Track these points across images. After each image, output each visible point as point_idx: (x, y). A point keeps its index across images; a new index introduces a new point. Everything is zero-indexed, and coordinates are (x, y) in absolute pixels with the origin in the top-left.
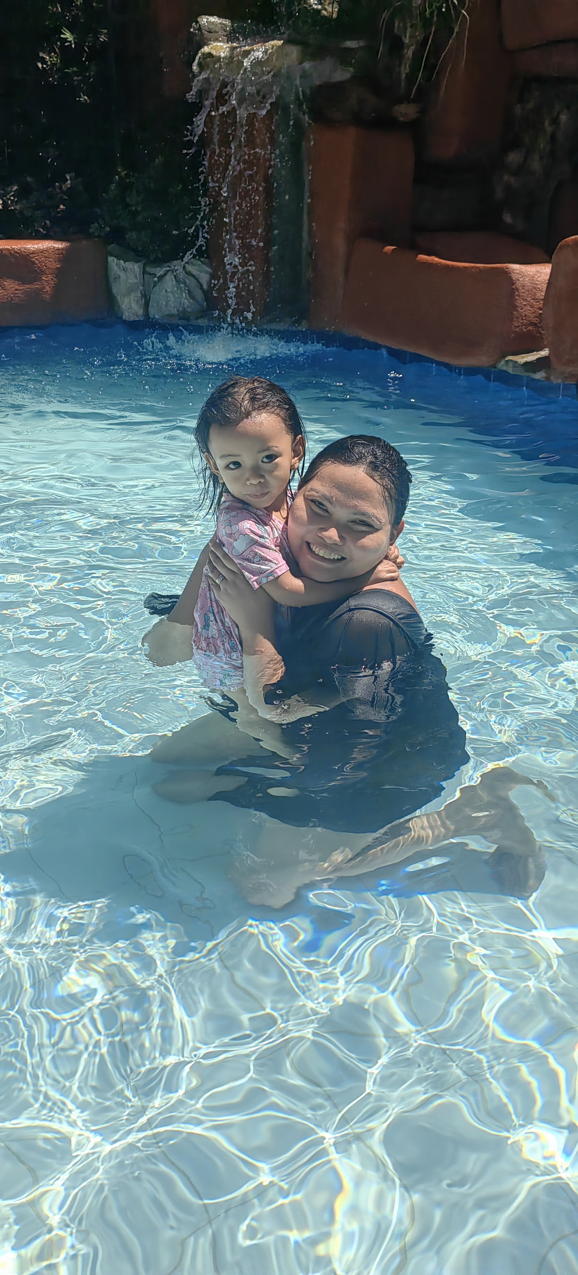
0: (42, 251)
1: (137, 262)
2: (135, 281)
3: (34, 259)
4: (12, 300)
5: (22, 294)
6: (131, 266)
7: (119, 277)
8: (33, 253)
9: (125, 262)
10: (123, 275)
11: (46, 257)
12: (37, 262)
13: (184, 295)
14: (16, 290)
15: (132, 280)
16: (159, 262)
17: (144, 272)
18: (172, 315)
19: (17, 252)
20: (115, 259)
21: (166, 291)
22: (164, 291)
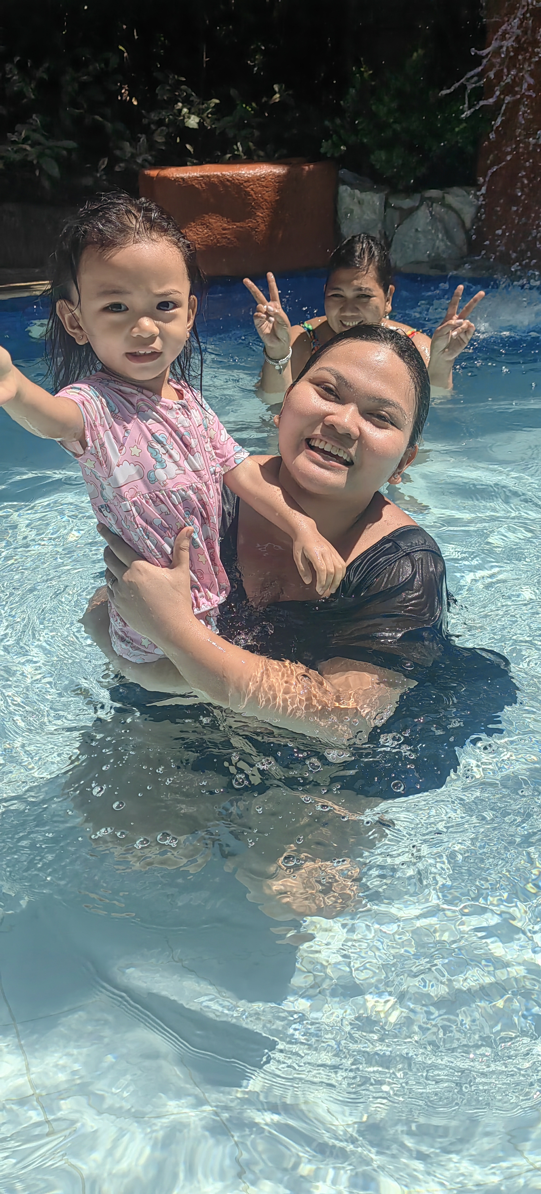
0: (259, 178)
1: (377, 193)
2: (373, 217)
3: (248, 189)
4: (218, 242)
5: (231, 234)
6: (369, 197)
7: (352, 212)
8: (247, 181)
9: (361, 192)
10: (356, 209)
11: (263, 186)
12: (252, 192)
13: (440, 236)
14: (224, 229)
15: (369, 216)
16: (409, 191)
17: (387, 205)
18: (418, 263)
19: (228, 180)
20: (349, 188)
21: (417, 230)
22: (414, 230)
